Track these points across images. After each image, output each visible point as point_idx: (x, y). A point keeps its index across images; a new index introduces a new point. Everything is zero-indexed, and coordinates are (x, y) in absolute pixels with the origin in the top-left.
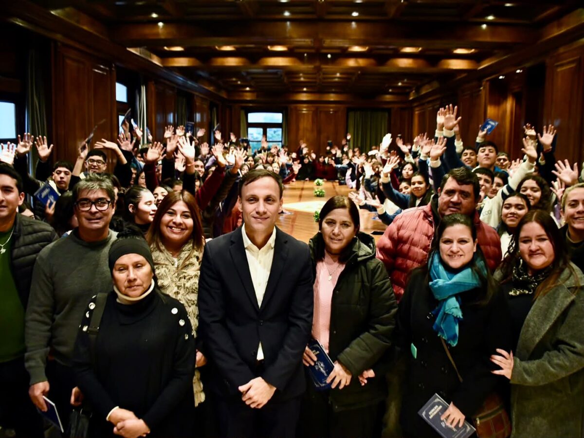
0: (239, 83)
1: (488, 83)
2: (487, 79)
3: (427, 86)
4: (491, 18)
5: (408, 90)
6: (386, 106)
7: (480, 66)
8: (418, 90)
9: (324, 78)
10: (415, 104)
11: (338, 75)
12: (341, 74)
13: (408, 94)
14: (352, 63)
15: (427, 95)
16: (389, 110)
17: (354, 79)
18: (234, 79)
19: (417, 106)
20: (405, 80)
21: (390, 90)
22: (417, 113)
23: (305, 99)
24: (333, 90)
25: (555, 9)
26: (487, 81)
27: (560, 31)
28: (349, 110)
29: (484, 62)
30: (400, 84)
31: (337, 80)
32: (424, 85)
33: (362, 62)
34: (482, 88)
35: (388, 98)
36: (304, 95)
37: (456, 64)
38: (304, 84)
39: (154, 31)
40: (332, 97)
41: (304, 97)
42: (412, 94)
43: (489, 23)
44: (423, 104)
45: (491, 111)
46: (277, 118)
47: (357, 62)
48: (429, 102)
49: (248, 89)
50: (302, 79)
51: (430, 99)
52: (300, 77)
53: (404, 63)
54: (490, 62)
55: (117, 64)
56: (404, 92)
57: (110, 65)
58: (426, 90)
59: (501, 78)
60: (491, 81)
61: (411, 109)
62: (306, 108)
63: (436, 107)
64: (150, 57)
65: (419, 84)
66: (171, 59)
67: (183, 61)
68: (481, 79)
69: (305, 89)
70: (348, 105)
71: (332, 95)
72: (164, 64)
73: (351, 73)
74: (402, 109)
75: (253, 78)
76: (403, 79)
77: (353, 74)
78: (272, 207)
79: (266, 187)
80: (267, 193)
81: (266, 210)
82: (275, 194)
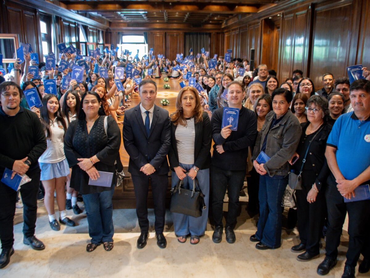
0: (116, 18)
1: (263, 21)
2: (263, 18)
3: (231, 20)
5: (221, 22)
6: (208, 32)
7: (258, 11)
8: (227, 21)
9: (168, 15)
10: (225, 31)
11: (177, 13)
12: (179, 13)
13: (221, 24)
14: (183, 8)
15: (232, 25)
16: (210, 34)
17: (187, 16)
18: (113, 16)
19: (226, 32)
20: (219, 17)
21: (211, 22)
22: (226, 36)
24: (176, 22)
28: (185, 34)
29: (261, 8)
30: (216, 18)
31: (177, 16)
32: (230, 19)
33: (190, 8)
34: (260, 24)
35: (209, 26)
36: (158, 24)
37: (245, 9)
38: (157, 18)
40: (175, 26)
41: (157, 26)
42: (223, 24)
44: (230, 31)
45: (264, 37)
47: (187, 8)
48: (232, 30)
49: (122, 21)
50: (156, 16)
51: (233, 28)
52: (154, 15)
53: (215, 8)
54: (264, 8)
55: (40, 10)
56: (219, 23)
57: (35, 11)
58: (231, 22)
59: (270, 18)
60: (265, 20)
61: (223, 34)
62: (158, 33)
63: (237, 33)
64: (60, 5)
65: (226, 19)
66: (72, 6)
67: (81, 7)
68: (259, 18)
69: (158, 21)
70: (185, 31)
71: (175, 25)
72: (68, 8)
73: (185, 13)
74: (218, 33)
75: (125, 15)
76: (217, 16)
77: (186, 14)
78: (154, 95)
79: (150, 87)
80: (151, 89)
81: (151, 96)
82: (154, 90)
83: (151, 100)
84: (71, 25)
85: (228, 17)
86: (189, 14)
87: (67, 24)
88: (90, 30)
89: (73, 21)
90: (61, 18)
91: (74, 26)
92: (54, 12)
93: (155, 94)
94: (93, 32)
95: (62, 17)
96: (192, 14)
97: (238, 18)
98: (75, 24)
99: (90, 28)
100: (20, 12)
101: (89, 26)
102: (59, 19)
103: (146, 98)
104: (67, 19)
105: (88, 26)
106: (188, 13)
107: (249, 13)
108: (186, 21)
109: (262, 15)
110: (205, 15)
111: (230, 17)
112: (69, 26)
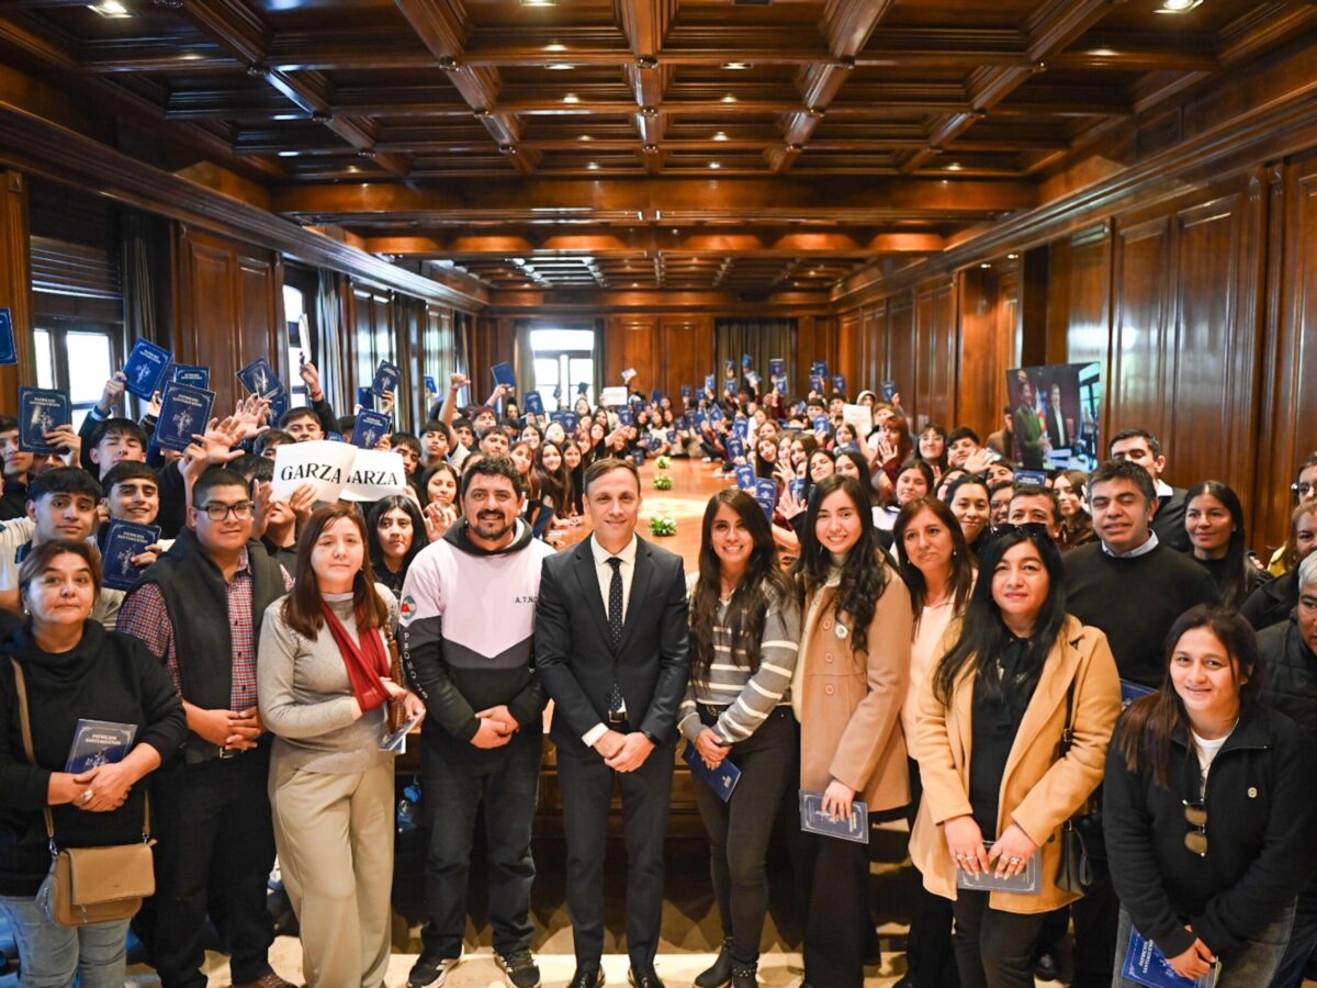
0: (510, 276)
1: (963, 276)
2: (962, 268)
3: (861, 277)
4: (954, 168)
5: (828, 284)
6: (789, 314)
7: (947, 245)
8: (847, 280)
9: (668, 267)
10: (842, 310)
11: (695, 261)
12: (700, 259)
13: (828, 290)
14: (715, 244)
15: (862, 293)
16: (794, 322)
17: (724, 267)
18: (500, 270)
19: (843, 314)
20: (822, 268)
21: (796, 284)
22: (846, 325)
23: (635, 303)
24: (689, 286)
25: (1056, 156)
26: (960, 272)
27: (1068, 191)
28: (719, 322)
29: (954, 237)
30: (812, 273)
31: (693, 269)
32: (857, 273)
33: (733, 243)
34: (952, 285)
35: (792, 298)
36: (634, 295)
37: (905, 243)
38: (632, 277)
39: (354, 198)
40: (687, 299)
41: (633, 300)
42: (835, 291)
43: (952, 178)
44: (856, 310)
45: (969, 325)
46: (585, 339)
47: (724, 241)
48: (865, 308)
49: (527, 286)
50: (628, 269)
51: (868, 300)
52: (624, 266)
53: (811, 242)
54: (964, 238)
55: (286, 255)
56: (821, 287)
57: (271, 257)
58: (859, 284)
59: (984, 266)
60: (969, 272)
61: (836, 318)
62: (637, 320)
63: (878, 316)
64: (345, 239)
65: (846, 272)
66: (383, 241)
67: (406, 245)
68: (950, 268)
69: (635, 285)
70: (716, 314)
71: (687, 295)
72: (370, 250)
73: (717, 258)
74: (819, 318)
75: (536, 269)
76: (817, 266)
77: (723, 261)
78: (630, 508)
79: (620, 482)
80: (622, 488)
81: (622, 511)
82: (632, 490)
83: (623, 522)
84: (376, 298)
85: (850, 267)
86: (732, 261)
87: (366, 295)
88: (431, 313)
89: (384, 287)
90: (348, 279)
91: (385, 300)
92: (328, 260)
93: (635, 503)
94: (439, 318)
95: (352, 275)
96: (741, 261)
97: (881, 269)
98: (387, 294)
99: (432, 308)
100: (226, 259)
101: (428, 301)
102: (340, 281)
103: (607, 515)
104: (365, 281)
105: (423, 303)
106: (728, 260)
107: (917, 254)
108: (722, 282)
109: (958, 259)
110: (781, 263)
111: (857, 267)
112: (371, 298)
